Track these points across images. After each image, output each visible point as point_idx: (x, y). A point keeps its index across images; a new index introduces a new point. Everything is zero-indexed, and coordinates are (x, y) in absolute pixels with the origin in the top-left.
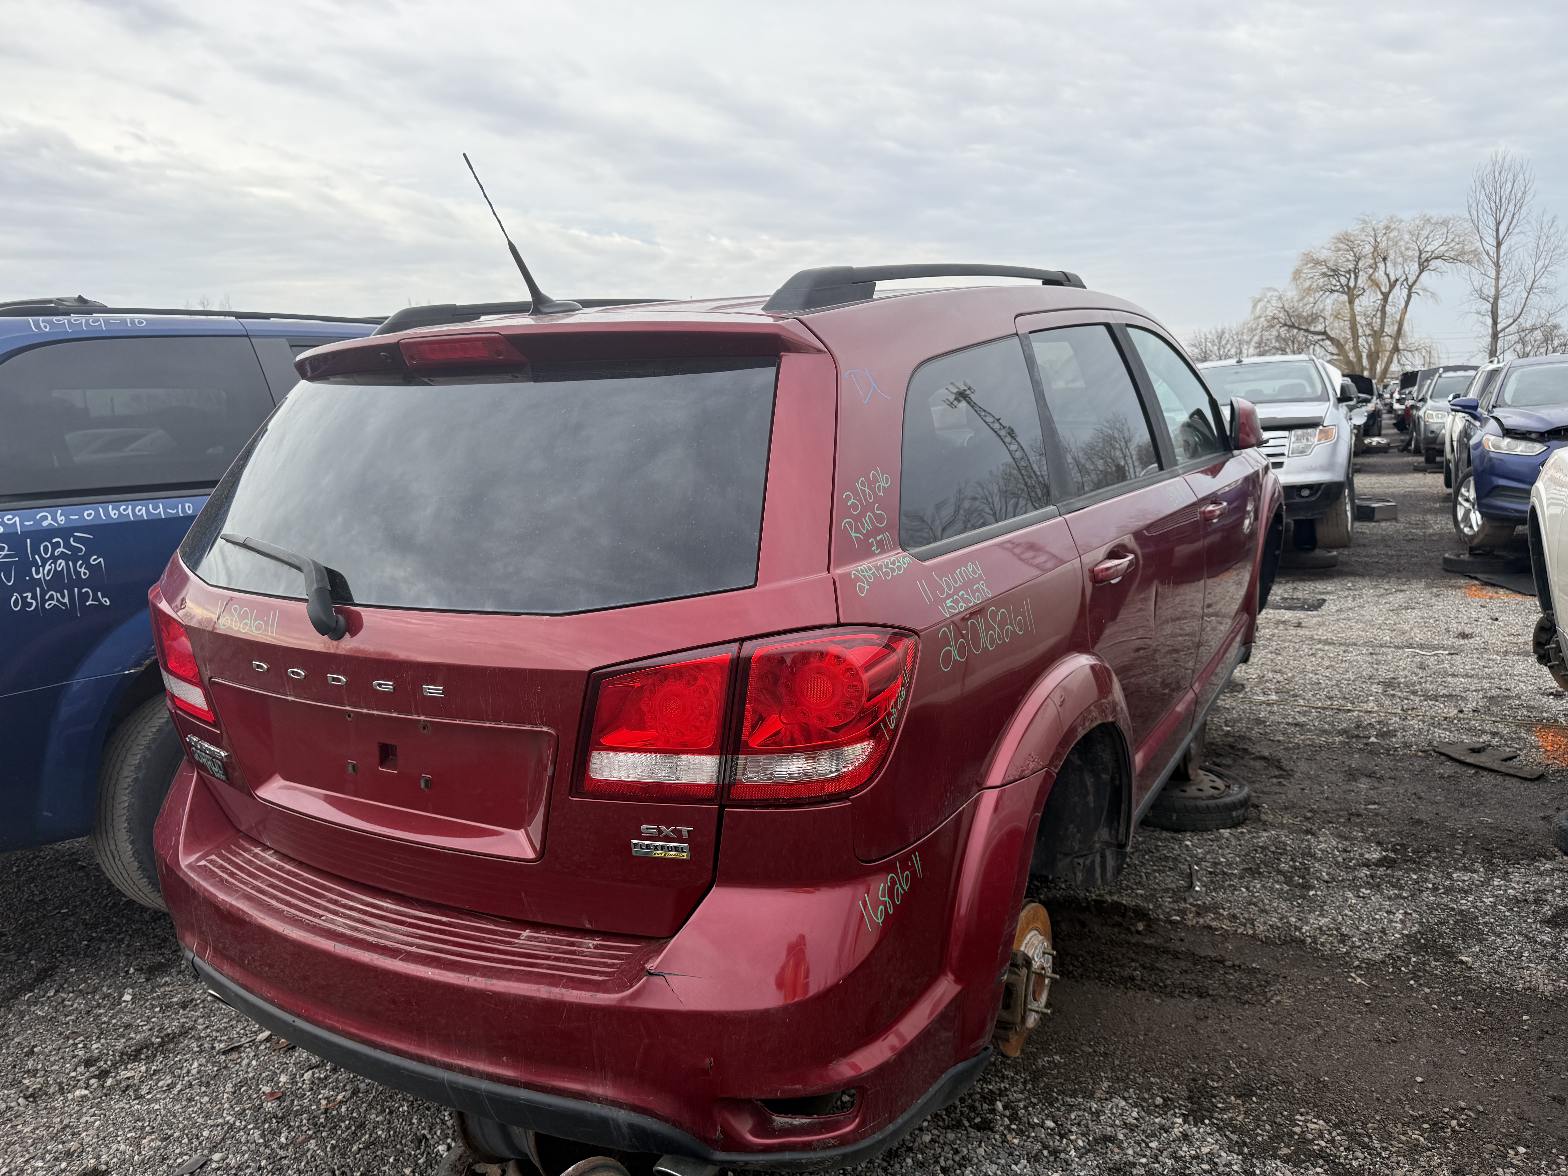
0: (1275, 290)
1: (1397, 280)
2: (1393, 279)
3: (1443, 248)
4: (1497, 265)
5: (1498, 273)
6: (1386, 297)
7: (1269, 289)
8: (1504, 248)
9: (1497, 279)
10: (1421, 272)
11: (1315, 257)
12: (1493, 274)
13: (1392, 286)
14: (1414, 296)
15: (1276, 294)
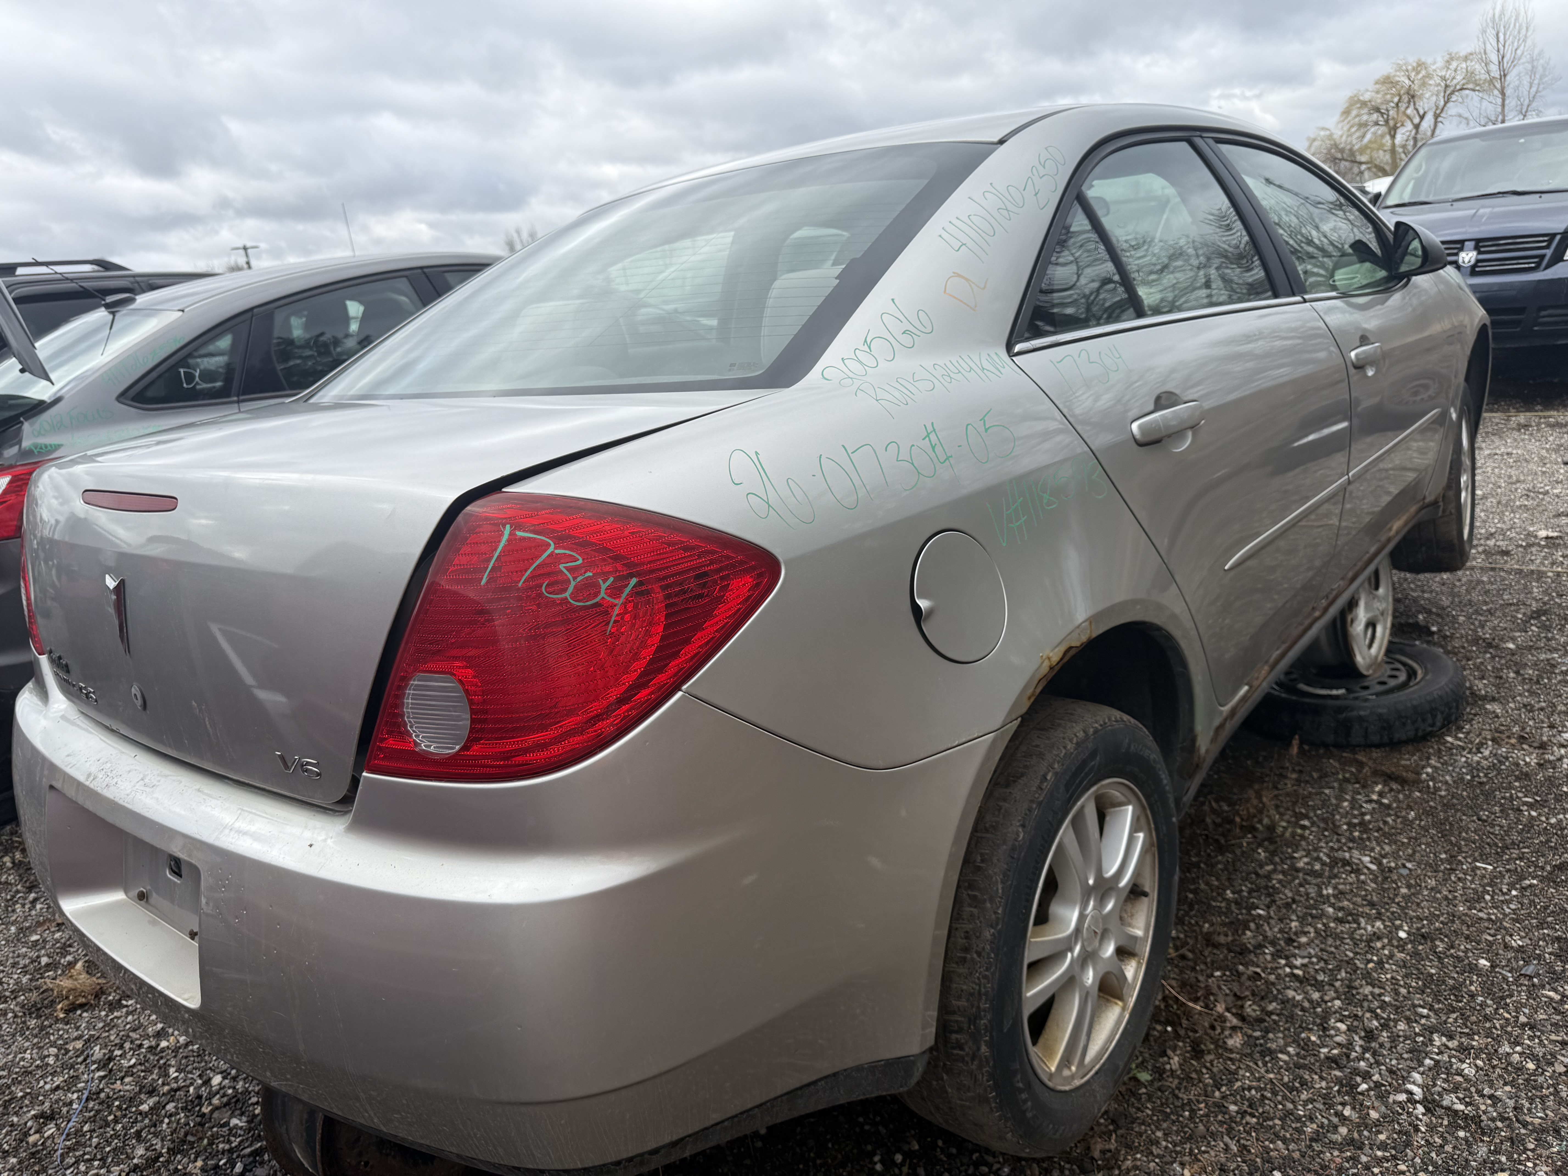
0: (1327, 129)
1: (1425, 113)
2: (1421, 112)
3: (1464, 81)
4: (1503, 93)
5: (1504, 100)
6: (1417, 127)
7: (1323, 129)
8: (1508, 78)
9: (1503, 105)
10: (1446, 103)
11: (1361, 98)
12: (1499, 101)
13: (1422, 117)
14: (1440, 125)
15: (1328, 133)
